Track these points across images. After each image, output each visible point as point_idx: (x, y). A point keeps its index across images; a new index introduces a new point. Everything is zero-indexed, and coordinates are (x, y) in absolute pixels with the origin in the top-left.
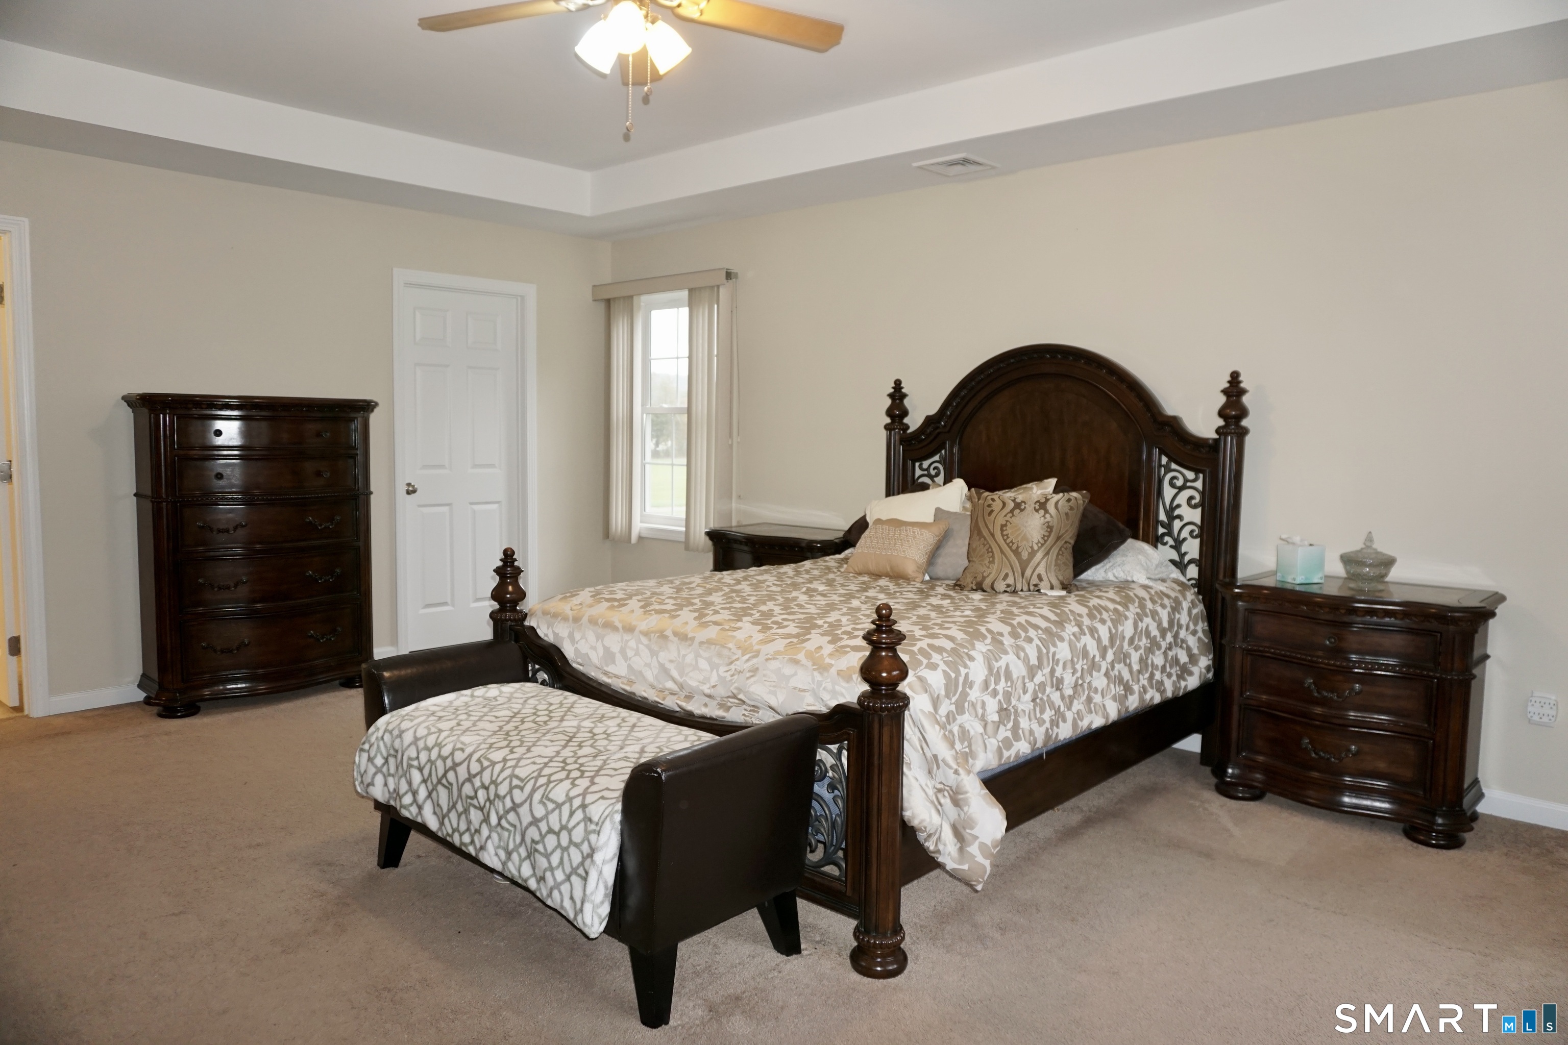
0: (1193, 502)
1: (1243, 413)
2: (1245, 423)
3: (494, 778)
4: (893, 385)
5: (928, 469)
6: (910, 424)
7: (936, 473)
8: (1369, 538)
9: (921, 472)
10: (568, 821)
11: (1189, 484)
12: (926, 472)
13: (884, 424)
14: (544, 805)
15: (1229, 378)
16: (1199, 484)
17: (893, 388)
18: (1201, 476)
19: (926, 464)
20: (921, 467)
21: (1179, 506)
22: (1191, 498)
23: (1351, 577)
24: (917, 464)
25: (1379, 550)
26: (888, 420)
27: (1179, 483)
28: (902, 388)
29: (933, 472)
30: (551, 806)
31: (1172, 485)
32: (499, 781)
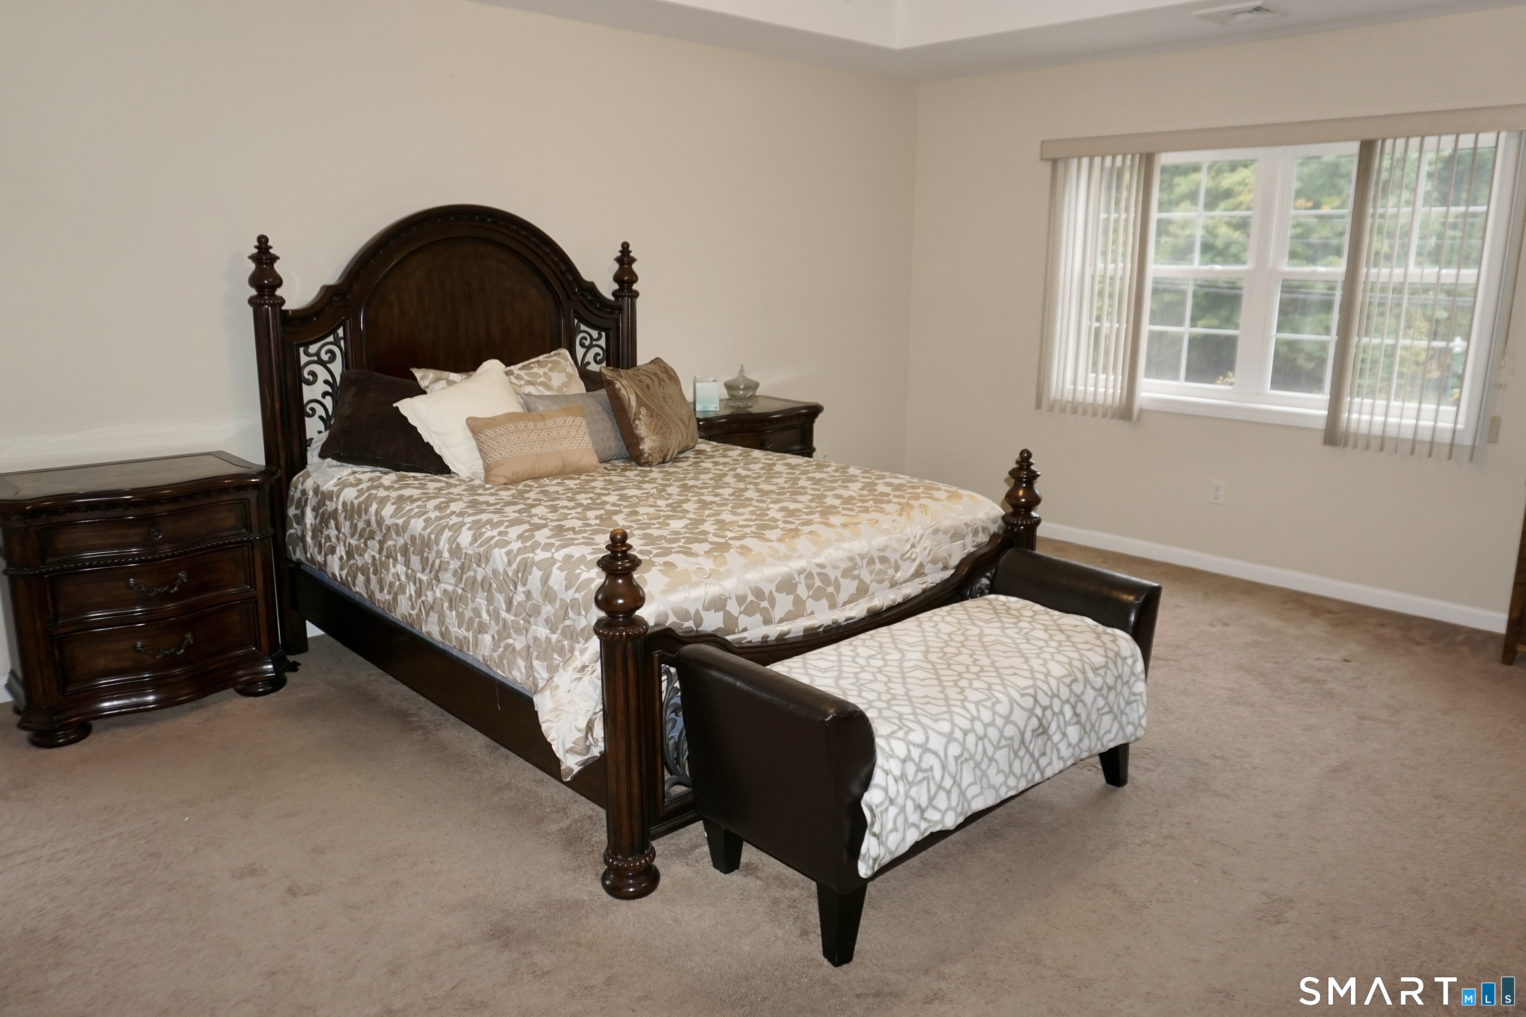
0: (599, 358)
1: (634, 278)
2: (635, 287)
3: (1050, 693)
4: (257, 244)
5: (318, 354)
6: (284, 298)
7: (330, 357)
8: (742, 371)
9: (307, 359)
10: (1118, 671)
11: (595, 343)
12: (315, 358)
13: (248, 297)
14: (1098, 674)
15: (621, 248)
16: (602, 342)
17: (256, 247)
18: (603, 334)
19: (313, 349)
20: (307, 354)
21: (588, 363)
22: (597, 354)
23: (732, 397)
24: (302, 350)
25: (749, 377)
26: (253, 292)
27: (587, 343)
28: (271, 247)
29: (325, 357)
30: (1102, 672)
31: (582, 345)
32: (1055, 690)
